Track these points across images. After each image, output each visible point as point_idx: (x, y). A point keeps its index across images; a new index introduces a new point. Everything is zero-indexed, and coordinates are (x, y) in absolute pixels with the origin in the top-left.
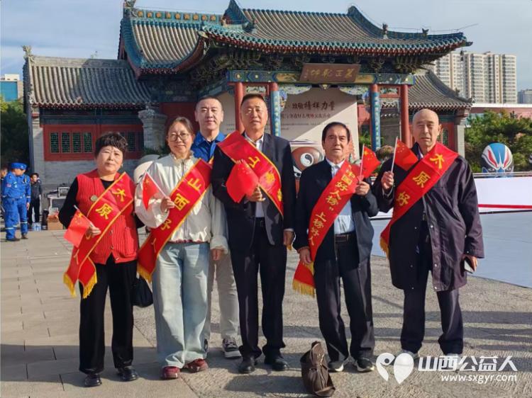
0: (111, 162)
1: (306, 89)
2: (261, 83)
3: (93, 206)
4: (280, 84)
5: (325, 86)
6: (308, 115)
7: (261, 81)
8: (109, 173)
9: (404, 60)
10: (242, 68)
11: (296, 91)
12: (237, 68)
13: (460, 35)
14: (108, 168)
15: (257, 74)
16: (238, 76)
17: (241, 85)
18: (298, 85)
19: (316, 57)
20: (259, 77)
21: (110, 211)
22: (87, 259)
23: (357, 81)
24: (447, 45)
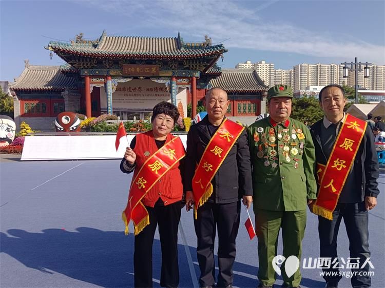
0: (163, 127)
1: (129, 80)
2: (100, 76)
3: (147, 162)
4: (112, 77)
5: (142, 78)
6: (156, 95)
7: (100, 75)
8: (161, 135)
9: (189, 62)
10: (88, 67)
11: (123, 81)
12: (85, 67)
13: (220, 46)
14: (160, 132)
15: (97, 71)
16: (86, 72)
17: (88, 78)
18: (124, 77)
19: (132, 60)
20: (99, 73)
21: (160, 167)
22: (139, 203)
23: (160, 75)
24: (211, 52)
